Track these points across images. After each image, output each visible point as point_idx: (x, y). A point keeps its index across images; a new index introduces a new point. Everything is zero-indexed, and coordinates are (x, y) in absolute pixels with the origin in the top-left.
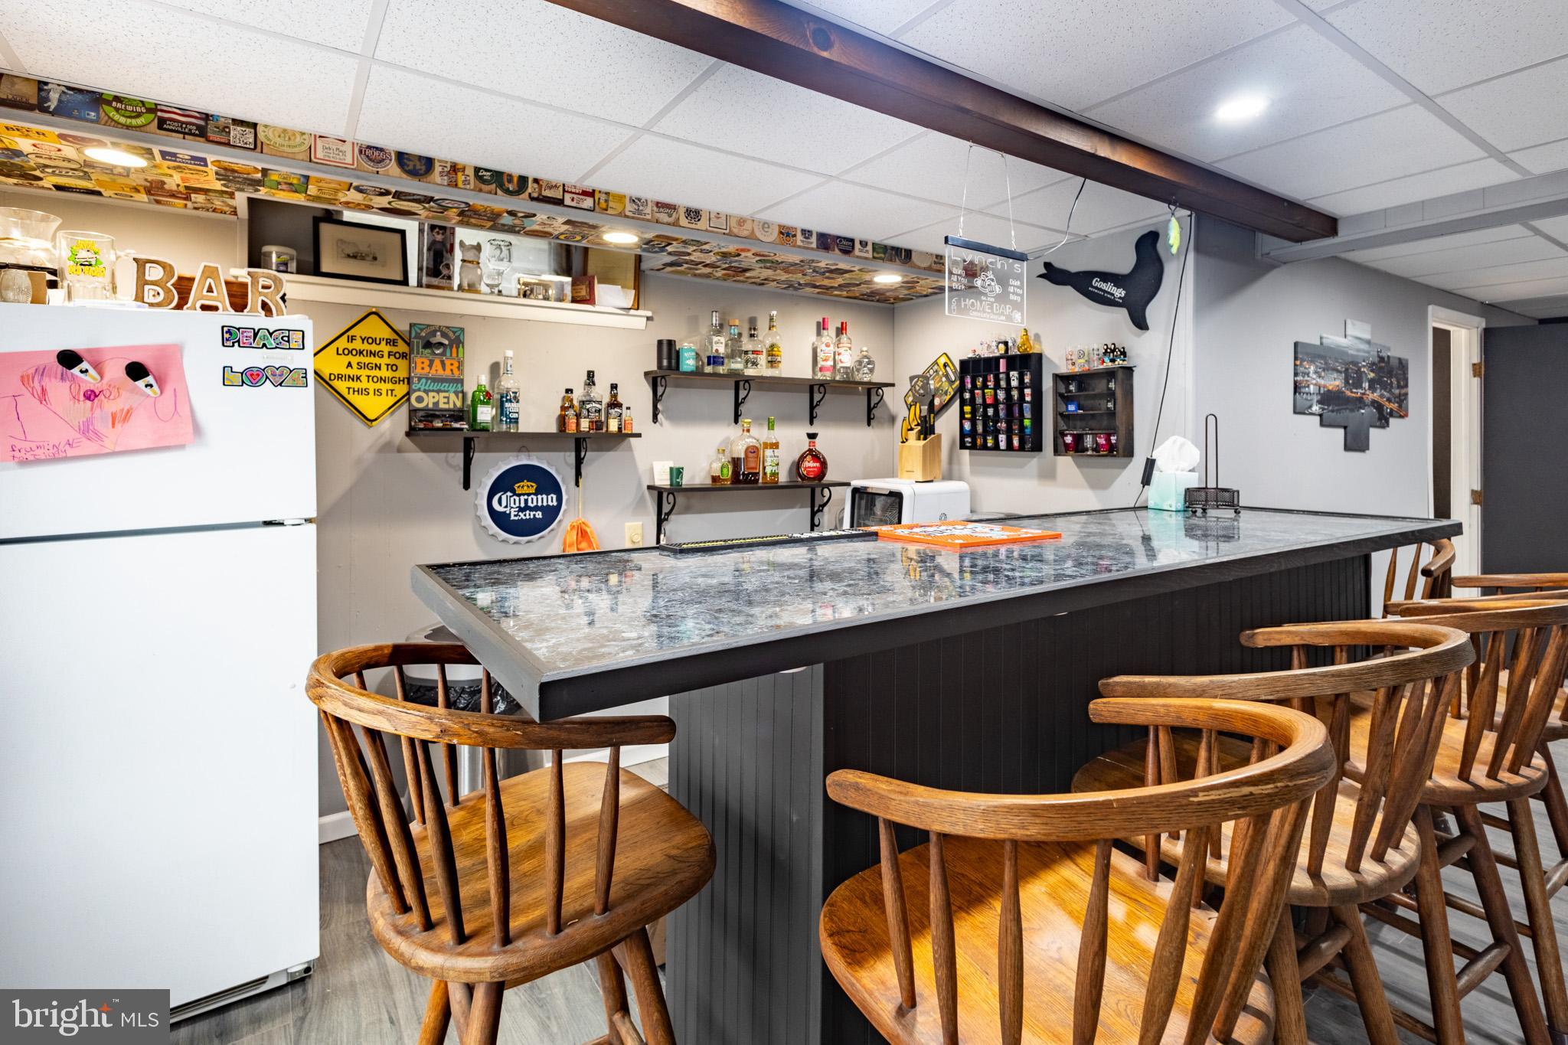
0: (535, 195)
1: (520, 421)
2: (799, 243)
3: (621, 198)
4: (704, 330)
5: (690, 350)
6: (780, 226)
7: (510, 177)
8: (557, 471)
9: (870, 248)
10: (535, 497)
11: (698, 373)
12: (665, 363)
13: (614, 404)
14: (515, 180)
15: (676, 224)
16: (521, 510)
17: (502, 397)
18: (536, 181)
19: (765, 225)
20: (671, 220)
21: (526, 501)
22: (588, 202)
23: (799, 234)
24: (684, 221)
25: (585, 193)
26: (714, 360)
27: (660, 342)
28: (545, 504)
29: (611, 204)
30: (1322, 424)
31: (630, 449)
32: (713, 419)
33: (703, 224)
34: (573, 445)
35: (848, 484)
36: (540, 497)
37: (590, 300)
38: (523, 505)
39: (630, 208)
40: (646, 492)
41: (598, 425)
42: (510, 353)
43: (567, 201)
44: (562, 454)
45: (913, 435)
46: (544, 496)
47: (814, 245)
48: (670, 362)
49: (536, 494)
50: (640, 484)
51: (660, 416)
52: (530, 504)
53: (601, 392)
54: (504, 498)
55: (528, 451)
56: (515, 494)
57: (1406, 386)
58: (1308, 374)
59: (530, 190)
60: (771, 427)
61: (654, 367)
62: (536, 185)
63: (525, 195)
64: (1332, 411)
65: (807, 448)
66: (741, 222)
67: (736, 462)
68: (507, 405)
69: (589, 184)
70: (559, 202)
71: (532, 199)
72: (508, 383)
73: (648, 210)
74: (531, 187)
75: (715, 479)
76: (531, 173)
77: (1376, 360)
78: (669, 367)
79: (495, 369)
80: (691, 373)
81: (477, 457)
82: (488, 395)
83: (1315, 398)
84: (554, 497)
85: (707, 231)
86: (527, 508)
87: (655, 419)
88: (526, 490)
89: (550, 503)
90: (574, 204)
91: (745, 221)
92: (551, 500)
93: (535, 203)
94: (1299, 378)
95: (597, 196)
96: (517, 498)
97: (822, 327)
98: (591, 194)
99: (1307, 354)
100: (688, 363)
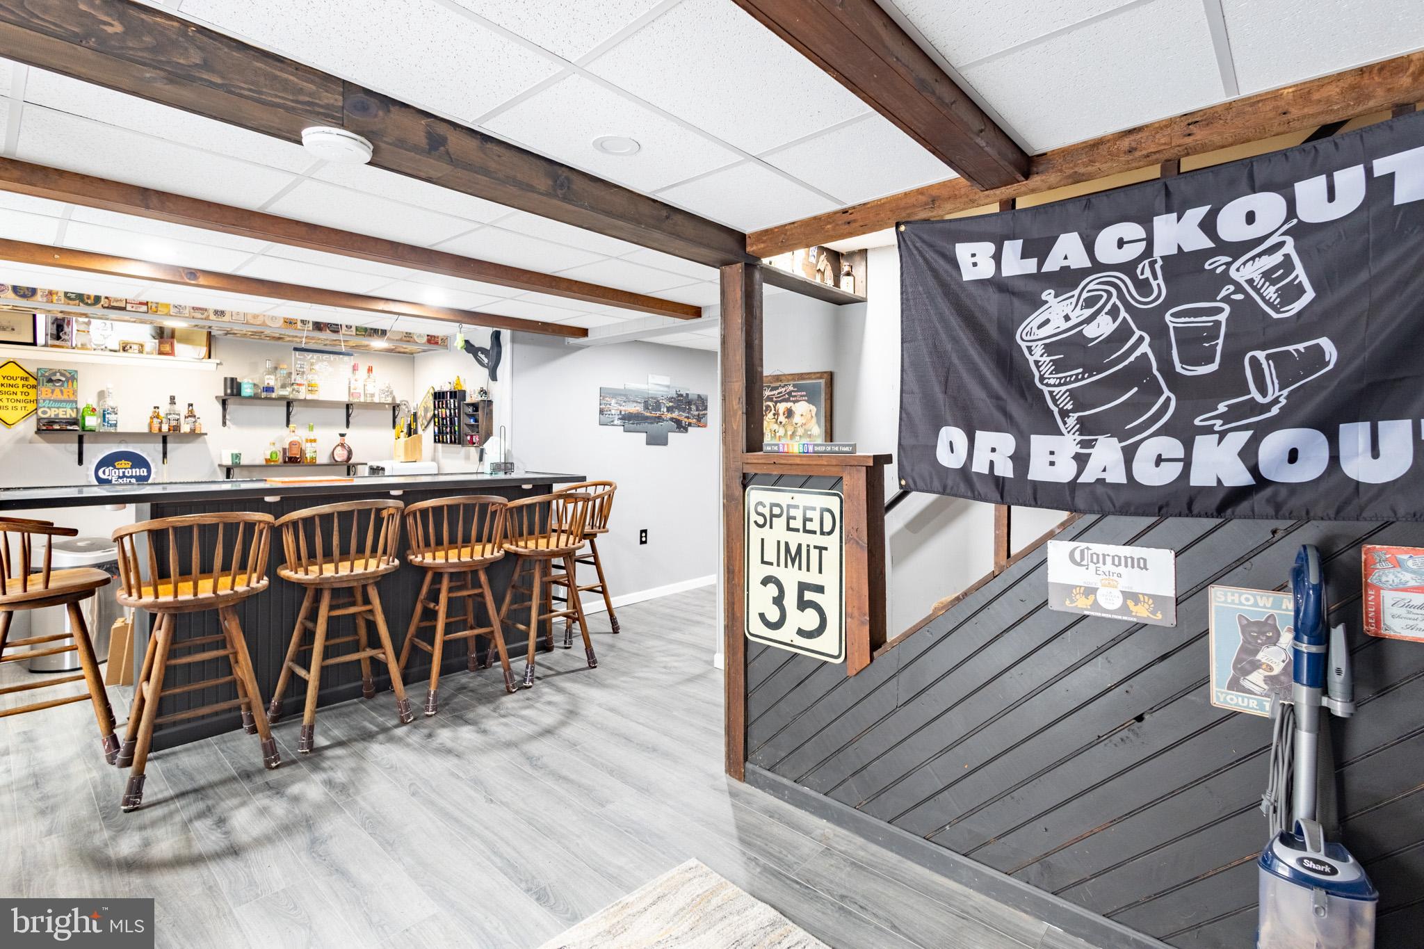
0: (106, 305)
1: (118, 425)
2: (299, 327)
3: (167, 306)
4: (262, 370)
5: (248, 383)
6: (284, 318)
7: (89, 297)
8: (148, 455)
9: (354, 329)
10: (130, 470)
11: (255, 398)
12: (229, 391)
13: (191, 415)
14: (92, 298)
15: (207, 318)
16: (119, 477)
17: (104, 411)
18: (107, 298)
19: (273, 318)
20: (203, 316)
21: (124, 473)
22: (144, 308)
23: (299, 323)
24: (212, 317)
25: (141, 303)
26: (269, 389)
27: (226, 379)
28: (138, 474)
29: (159, 309)
30: (625, 431)
31: (205, 442)
32: (270, 424)
33: (227, 318)
34: (161, 439)
35: (366, 464)
36: (134, 470)
37: (172, 353)
38: (121, 475)
39: (173, 311)
40: (218, 469)
41: (176, 428)
42: (110, 386)
43: (129, 307)
44: (152, 445)
45: (402, 435)
46: (138, 470)
47: (311, 328)
48: (232, 391)
49: (131, 468)
50: (212, 463)
51: (227, 422)
52: (126, 474)
53: (182, 409)
54: (107, 471)
55: (126, 442)
56: (115, 467)
57: (706, 409)
58: (610, 404)
59: (102, 303)
60: (311, 428)
61: (222, 394)
62: (106, 300)
63: (100, 305)
64: (633, 424)
65: (338, 442)
66: (255, 316)
67: (284, 450)
68: (107, 416)
69: (144, 299)
70: (124, 309)
71: (104, 308)
72: (110, 403)
73: (187, 311)
74: (103, 301)
75: (267, 460)
76: (103, 294)
77: (675, 396)
78: (232, 394)
79: (101, 395)
80: (250, 397)
81: (86, 447)
82: (94, 410)
83: (617, 417)
84: (145, 470)
85: (230, 322)
86: (124, 476)
87: (224, 424)
88: (123, 466)
89: (142, 474)
90: (133, 309)
91: (258, 316)
92: (143, 472)
93: (106, 310)
94: (603, 406)
95: (149, 305)
96: (117, 471)
97: (355, 368)
98: (147, 304)
99: (609, 394)
100: (247, 391)
